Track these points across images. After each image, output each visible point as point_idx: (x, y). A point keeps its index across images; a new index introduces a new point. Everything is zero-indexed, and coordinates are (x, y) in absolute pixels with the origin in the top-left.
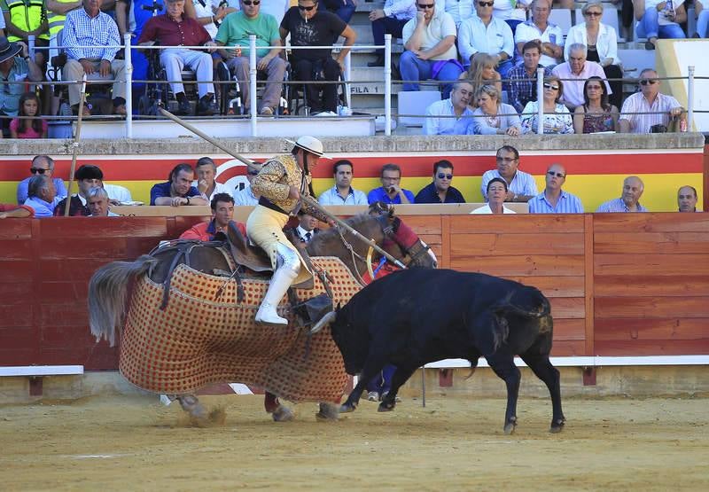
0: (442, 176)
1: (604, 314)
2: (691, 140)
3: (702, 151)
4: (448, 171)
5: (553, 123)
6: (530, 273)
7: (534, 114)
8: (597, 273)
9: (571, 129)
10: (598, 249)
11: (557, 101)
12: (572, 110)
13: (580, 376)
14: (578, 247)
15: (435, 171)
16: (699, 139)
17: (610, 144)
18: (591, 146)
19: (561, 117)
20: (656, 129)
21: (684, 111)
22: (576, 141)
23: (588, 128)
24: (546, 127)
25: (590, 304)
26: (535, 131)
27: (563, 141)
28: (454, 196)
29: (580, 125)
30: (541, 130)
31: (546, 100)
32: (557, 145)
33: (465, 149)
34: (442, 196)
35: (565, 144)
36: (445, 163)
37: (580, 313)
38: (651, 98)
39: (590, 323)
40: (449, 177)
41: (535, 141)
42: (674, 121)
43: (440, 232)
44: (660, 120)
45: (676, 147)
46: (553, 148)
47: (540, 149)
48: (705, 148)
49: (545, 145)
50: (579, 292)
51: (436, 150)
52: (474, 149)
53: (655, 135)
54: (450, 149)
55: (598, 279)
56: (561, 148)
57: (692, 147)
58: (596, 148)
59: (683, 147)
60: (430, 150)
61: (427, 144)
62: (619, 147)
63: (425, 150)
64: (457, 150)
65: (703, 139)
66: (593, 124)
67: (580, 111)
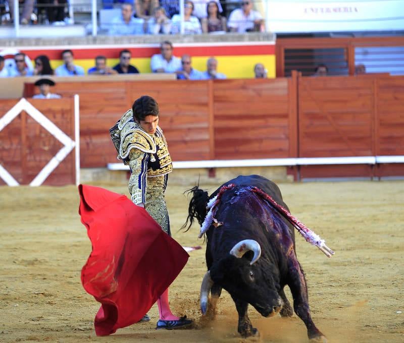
0: (125, 58)
1: (220, 137)
2: (268, 37)
3: (274, 43)
5: (190, 28)
8: (216, 113)
10: (217, 99)
12: (200, 20)
13: (206, 173)
14: (204, 99)
16: (272, 36)
17: (222, 39)
18: (211, 40)
19: (194, 24)
20: (248, 30)
21: (262, 20)
22: (202, 37)
24: (186, 30)
25: (212, 131)
26: (179, 30)
28: (133, 70)
29: (205, 28)
31: (185, 14)
32: (192, 39)
33: (139, 43)
34: (125, 70)
35: (196, 39)
36: (126, 51)
37: (206, 136)
38: (246, 13)
39: (212, 142)
41: (179, 38)
42: (257, 26)
44: (251, 25)
45: (259, 40)
46: (190, 42)
47: (182, 42)
48: (277, 42)
49: (186, 40)
50: (205, 125)
51: (121, 43)
52: (144, 42)
53: (247, 34)
54: (130, 43)
55: (216, 117)
56: (194, 42)
57: (268, 40)
58: (214, 42)
59: (263, 41)
60: (119, 44)
61: (117, 41)
62: (227, 41)
63: (116, 44)
64: (134, 43)
65: (275, 37)
66: (213, 28)
67: (205, 20)
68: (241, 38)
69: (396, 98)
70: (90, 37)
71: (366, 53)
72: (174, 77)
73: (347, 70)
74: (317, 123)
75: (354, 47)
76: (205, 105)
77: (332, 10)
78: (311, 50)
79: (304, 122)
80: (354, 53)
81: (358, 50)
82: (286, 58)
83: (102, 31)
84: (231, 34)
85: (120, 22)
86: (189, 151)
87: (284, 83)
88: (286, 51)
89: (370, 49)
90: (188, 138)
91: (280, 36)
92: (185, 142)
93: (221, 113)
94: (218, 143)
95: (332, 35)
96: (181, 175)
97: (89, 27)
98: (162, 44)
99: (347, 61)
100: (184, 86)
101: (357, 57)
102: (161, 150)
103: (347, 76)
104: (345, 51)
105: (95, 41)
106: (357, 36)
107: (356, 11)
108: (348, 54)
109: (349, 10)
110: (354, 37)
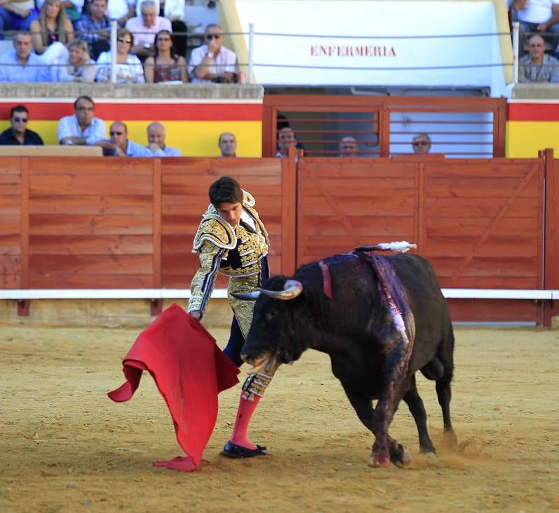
0: (17, 120)
1: (170, 251)
2: (251, 91)
3: (260, 101)
4: (23, 115)
5: (126, 73)
6: (102, 211)
7: (108, 64)
8: (165, 212)
9: (141, 79)
10: (167, 190)
11: (129, 52)
13: (148, 307)
14: (146, 189)
15: (11, 116)
16: (258, 90)
17: (177, 93)
18: (160, 95)
19: (132, 67)
20: (219, 80)
22: (146, 90)
23: (157, 78)
24: (119, 77)
25: (157, 240)
26: (109, 77)
27: (134, 90)
28: (33, 138)
29: (151, 75)
31: (119, 52)
32: (129, 92)
33: (44, 96)
34: (21, 139)
35: (136, 92)
36: (21, 107)
37: (148, 249)
39: (158, 259)
40: (25, 121)
41: (108, 90)
43: (19, 172)
45: (238, 97)
46: (125, 97)
47: (113, 97)
48: (264, 99)
49: (118, 93)
50: (148, 231)
51: (16, 96)
52: (51, 95)
54: (30, 96)
55: (166, 219)
56: (133, 97)
57: (252, 97)
58: (164, 97)
59: (244, 97)
60: (11, 96)
61: (8, 90)
62: (186, 96)
63: (6, 96)
64: (36, 96)
65: (263, 91)
66: (163, 74)
67: (151, 61)
69: (454, 196)
71: (408, 122)
72: (98, 152)
73: (377, 149)
74: (326, 232)
75: (389, 110)
76: (149, 198)
77: (354, 51)
79: (307, 231)
80: (390, 122)
81: (394, 116)
85: (12, 61)
86: (120, 271)
87: (274, 167)
89: (413, 116)
90: (118, 252)
91: (271, 91)
92: (114, 257)
93: (173, 212)
94: (167, 261)
95: (354, 91)
96: (106, 311)
98: (79, 99)
99: (378, 134)
100: (115, 167)
101: (393, 127)
102: (244, 244)
103: (377, 157)
104: (376, 117)
106: (392, 94)
107: (394, 54)
108: (379, 123)
109: (382, 51)
110: (389, 94)
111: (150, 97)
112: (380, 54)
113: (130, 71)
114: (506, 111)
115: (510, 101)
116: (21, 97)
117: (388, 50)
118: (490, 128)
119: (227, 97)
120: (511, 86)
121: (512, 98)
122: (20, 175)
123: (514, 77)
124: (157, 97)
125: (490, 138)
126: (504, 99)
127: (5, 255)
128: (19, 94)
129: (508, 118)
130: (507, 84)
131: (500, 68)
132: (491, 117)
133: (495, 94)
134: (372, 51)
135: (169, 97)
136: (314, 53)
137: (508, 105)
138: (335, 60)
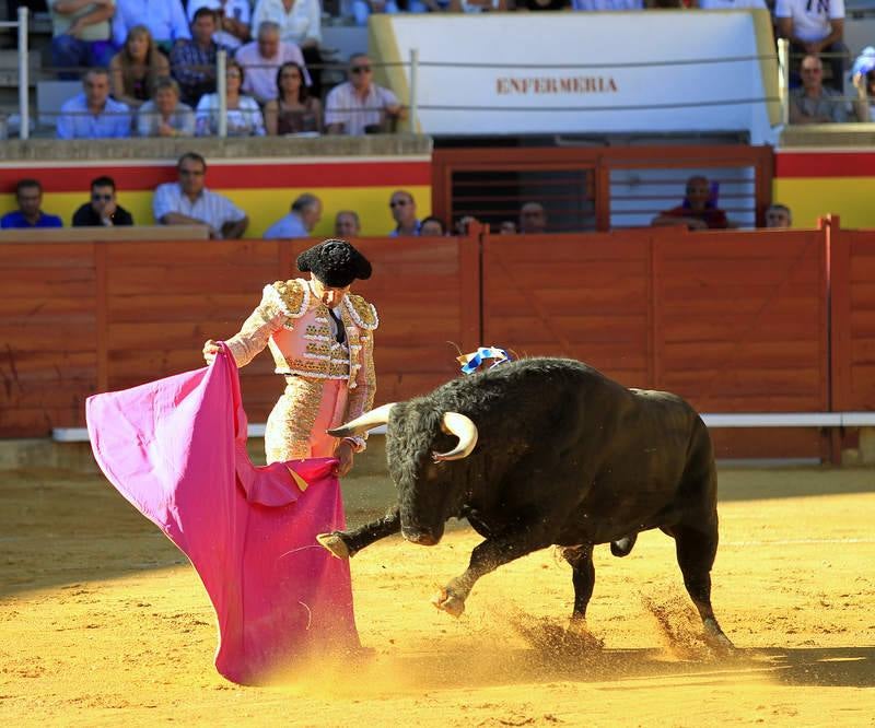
2: (415, 144)
3: (427, 158)
4: (107, 190)
5: (237, 122)
6: (209, 316)
7: (212, 111)
9: (261, 131)
11: (241, 92)
12: (262, 105)
16: (424, 143)
17: (312, 149)
18: (288, 151)
19: (247, 115)
20: (370, 130)
21: (403, 108)
22: (267, 145)
23: (285, 125)
24: (230, 128)
26: (214, 131)
27: (251, 146)
29: (273, 123)
30: (223, 131)
31: (228, 92)
32: (244, 150)
33: (125, 156)
35: (254, 151)
41: (215, 147)
42: (393, 119)
43: (92, 264)
44: (376, 118)
45: (395, 152)
46: (240, 155)
47: (223, 156)
48: (433, 155)
49: (230, 150)
51: (86, 158)
52: (137, 156)
53: (369, 138)
54: (105, 157)
56: (249, 155)
57: (416, 152)
58: (293, 154)
59: (405, 153)
60: (80, 158)
61: (75, 150)
62: (324, 153)
63: (73, 158)
64: (115, 157)
65: (431, 144)
66: (292, 123)
67: (273, 106)
68: (354, 148)
70: (15, 143)
71: (635, 182)
73: (592, 221)
75: (609, 167)
77: (558, 85)
78: (513, 175)
79: (496, 335)
80: (609, 183)
81: (616, 175)
82: (456, 192)
83: (42, 130)
84: (332, 137)
87: (449, 247)
88: (457, 176)
89: (644, 175)
91: (443, 143)
95: (559, 141)
97: (13, 119)
99: (593, 200)
101: (615, 191)
103: (593, 232)
104: (589, 177)
105: (25, 151)
106: (613, 144)
107: (614, 88)
108: (594, 184)
109: (597, 85)
110: (607, 144)
111: (274, 155)
112: (594, 88)
113: (243, 119)
114: (772, 164)
115: (778, 150)
116: (94, 159)
117: (606, 83)
118: (751, 188)
119: (382, 152)
120: (779, 129)
121: (780, 145)
122: (95, 268)
123: (782, 116)
124: (283, 155)
125: (751, 203)
126: (768, 148)
127: (76, 379)
128: (91, 154)
129: (775, 175)
130: (773, 127)
131: (763, 105)
132: (751, 173)
133: (757, 140)
134: (584, 85)
135: (301, 154)
136: (503, 89)
137: (775, 157)
138: (531, 98)
